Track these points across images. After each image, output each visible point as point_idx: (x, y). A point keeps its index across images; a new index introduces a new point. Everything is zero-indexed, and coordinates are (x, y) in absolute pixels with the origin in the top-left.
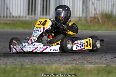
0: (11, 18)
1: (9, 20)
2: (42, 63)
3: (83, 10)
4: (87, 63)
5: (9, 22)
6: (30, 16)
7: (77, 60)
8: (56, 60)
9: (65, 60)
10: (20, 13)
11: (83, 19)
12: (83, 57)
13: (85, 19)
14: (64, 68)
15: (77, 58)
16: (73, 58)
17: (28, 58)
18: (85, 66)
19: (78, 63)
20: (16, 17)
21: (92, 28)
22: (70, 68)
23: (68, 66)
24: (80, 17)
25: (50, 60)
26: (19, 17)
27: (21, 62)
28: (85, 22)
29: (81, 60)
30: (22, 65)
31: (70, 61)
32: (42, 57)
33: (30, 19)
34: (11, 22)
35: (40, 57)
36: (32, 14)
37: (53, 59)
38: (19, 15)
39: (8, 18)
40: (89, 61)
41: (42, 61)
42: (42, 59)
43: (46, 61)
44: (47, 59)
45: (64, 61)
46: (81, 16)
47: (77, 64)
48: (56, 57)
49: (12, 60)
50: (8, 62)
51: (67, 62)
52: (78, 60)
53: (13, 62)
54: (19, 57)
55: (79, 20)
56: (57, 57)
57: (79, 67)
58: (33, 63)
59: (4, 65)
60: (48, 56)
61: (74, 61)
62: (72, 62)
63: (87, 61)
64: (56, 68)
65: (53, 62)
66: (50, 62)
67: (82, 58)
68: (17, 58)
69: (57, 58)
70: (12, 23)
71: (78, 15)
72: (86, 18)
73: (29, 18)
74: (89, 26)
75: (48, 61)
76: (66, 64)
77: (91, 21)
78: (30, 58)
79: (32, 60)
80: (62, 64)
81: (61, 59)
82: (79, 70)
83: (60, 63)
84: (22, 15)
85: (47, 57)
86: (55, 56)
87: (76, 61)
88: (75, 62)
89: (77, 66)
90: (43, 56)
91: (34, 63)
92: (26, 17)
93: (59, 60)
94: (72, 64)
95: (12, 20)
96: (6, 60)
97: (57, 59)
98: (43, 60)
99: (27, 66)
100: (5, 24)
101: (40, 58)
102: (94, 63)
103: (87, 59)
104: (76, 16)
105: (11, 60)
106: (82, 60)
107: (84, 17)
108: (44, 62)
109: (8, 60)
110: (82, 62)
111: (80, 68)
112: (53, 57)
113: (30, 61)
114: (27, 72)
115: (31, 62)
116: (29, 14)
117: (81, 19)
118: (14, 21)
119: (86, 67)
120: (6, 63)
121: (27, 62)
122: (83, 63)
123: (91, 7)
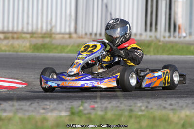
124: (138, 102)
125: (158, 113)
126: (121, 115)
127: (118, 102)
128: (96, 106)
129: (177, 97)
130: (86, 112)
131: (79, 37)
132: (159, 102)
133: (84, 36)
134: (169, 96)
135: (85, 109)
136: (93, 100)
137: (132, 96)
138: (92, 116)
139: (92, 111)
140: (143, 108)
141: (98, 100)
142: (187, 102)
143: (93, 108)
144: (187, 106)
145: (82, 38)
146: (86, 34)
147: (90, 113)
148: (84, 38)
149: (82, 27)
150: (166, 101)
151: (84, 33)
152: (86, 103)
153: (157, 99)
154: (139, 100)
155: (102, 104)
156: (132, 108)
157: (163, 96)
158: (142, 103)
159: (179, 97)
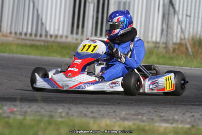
0: (43, 38)
1: (39, 41)
2: (85, 115)
3: (162, 30)
4: (161, 120)
5: (38, 43)
6: (75, 36)
7: (144, 114)
8: (109, 112)
9: (124, 113)
10: (58, 30)
11: (161, 45)
12: (155, 110)
13: (164, 46)
14: (120, 127)
15: (145, 111)
16: (137, 111)
17: (63, 106)
18: (157, 124)
19: (144, 118)
20: (51, 36)
21: (175, 62)
22: (129, 127)
23: (128, 124)
24: (156, 43)
25: (99, 111)
26: (56, 36)
27: (51, 112)
28: (165, 50)
29: (150, 114)
30: (51, 117)
31: (133, 115)
32: (87, 106)
33: (74, 41)
34: (43, 43)
35: (84, 105)
36: (77, 33)
37: (104, 110)
38: (56, 33)
39: (38, 38)
40: (164, 116)
41: (85, 112)
42: (86, 109)
43: (92, 112)
44: (95, 110)
45: (123, 115)
46: (158, 40)
47: (143, 121)
48: (109, 107)
49: (37, 108)
50: (29, 110)
51: (127, 116)
52: (146, 115)
53: (38, 112)
54: (49, 103)
55: (155, 47)
56: (112, 106)
57: (145, 126)
58: (70, 114)
59: (21, 115)
60: (97, 104)
61: (138, 115)
62: (135, 117)
63: (161, 116)
64: (107, 125)
65: (103, 115)
66: (99, 114)
67: (152, 111)
68: (45, 104)
69: (111, 108)
70: (44, 46)
71: (154, 39)
72: (166, 44)
73: (73, 38)
74: (171, 58)
75: (96, 112)
76: (124, 119)
77: (174, 50)
78: (67, 105)
79: (70, 109)
80: (118, 119)
81: (118, 110)
82: (144, 130)
83: (114, 118)
84: (61, 33)
85: (96, 106)
86: (108, 105)
87: (142, 115)
88: (140, 117)
89: (142, 124)
90: (89, 104)
91: (72, 115)
92: (67, 37)
93: (114, 112)
94: (134, 119)
95: (44, 41)
96: (27, 106)
97: (112, 110)
98: (87, 111)
99: (60, 120)
100: (32, 46)
101: (84, 107)
102: (171, 122)
103: (161, 113)
104: (150, 39)
105: (35, 107)
106: (153, 114)
107: (163, 43)
108: (88, 113)
109: (30, 107)
110: (152, 117)
111: (147, 128)
112: (105, 107)
113: (66, 110)
114: (58, 130)
115: (68, 114)
116: (72, 32)
117: (157, 45)
118: (48, 42)
119: (158, 126)
120: (26, 112)
121: (61, 113)
122: (153, 119)
123: (175, 27)
124: (59, 108)
125: (78, 121)
126: (40, 121)
127: (39, 106)
128: (15, 109)
129: (99, 104)
130: (5, 115)
131: (3, 36)
132: (81, 109)
133: (8, 35)
134: (91, 102)
135: (4, 113)
136: (13, 103)
137: (54, 101)
138: (11, 121)
139: (11, 115)
140: (63, 114)
141: (18, 103)
142: (108, 110)
143: (12, 112)
144: (108, 115)
145: (6, 36)
146: (11, 33)
147: (9, 117)
148: (9, 37)
149: (7, 26)
150: (87, 108)
151: (9, 31)
152: (6, 105)
153: (79, 106)
154: (60, 106)
155: (22, 108)
156: (53, 114)
157: (85, 102)
158: (63, 109)
159: (101, 104)
